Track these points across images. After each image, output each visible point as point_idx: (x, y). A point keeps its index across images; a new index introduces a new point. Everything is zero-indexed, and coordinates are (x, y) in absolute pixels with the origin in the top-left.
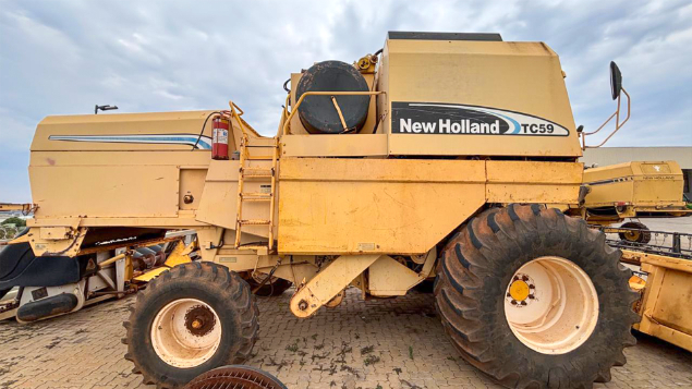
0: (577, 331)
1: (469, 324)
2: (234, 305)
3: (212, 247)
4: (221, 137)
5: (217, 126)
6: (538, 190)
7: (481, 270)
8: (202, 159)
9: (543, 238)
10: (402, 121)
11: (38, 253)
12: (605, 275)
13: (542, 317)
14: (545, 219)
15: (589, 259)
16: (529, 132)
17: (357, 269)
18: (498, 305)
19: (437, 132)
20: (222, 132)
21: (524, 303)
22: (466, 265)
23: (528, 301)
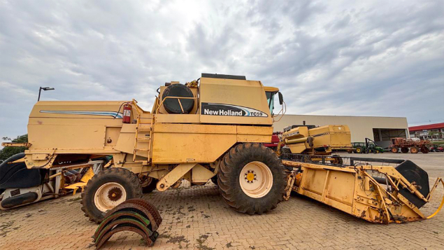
0: (267, 190)
1: (226, 187)
2: (132, 185)
3: (120, 163)
4: (128, 113)
5: (126, 108)
7: (231, 167)
8: (118, 123)
9: (253, 154)
10: (205, 110)
11: (29, 167)
16: (253, 115)
17: (186, 170)
18: (237, 180)
19: (218, 114)
20: (128, 111)
21: (252, 182)
22: (226, 165)
23: (254, 181)
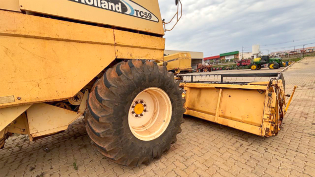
0: (164, 123)
6: (146, 52)
9: (147, 77)
12: (174, 93)
13: (150, 121)
14: (148, 67)
15: (168, 86)
16: (139, 16)
21: (141, 115)
23: (143, 113)
